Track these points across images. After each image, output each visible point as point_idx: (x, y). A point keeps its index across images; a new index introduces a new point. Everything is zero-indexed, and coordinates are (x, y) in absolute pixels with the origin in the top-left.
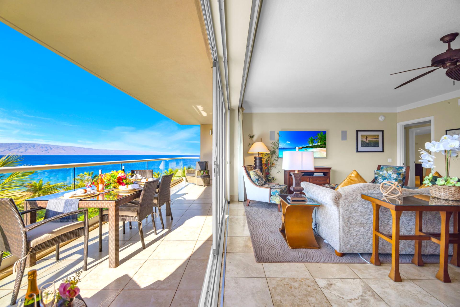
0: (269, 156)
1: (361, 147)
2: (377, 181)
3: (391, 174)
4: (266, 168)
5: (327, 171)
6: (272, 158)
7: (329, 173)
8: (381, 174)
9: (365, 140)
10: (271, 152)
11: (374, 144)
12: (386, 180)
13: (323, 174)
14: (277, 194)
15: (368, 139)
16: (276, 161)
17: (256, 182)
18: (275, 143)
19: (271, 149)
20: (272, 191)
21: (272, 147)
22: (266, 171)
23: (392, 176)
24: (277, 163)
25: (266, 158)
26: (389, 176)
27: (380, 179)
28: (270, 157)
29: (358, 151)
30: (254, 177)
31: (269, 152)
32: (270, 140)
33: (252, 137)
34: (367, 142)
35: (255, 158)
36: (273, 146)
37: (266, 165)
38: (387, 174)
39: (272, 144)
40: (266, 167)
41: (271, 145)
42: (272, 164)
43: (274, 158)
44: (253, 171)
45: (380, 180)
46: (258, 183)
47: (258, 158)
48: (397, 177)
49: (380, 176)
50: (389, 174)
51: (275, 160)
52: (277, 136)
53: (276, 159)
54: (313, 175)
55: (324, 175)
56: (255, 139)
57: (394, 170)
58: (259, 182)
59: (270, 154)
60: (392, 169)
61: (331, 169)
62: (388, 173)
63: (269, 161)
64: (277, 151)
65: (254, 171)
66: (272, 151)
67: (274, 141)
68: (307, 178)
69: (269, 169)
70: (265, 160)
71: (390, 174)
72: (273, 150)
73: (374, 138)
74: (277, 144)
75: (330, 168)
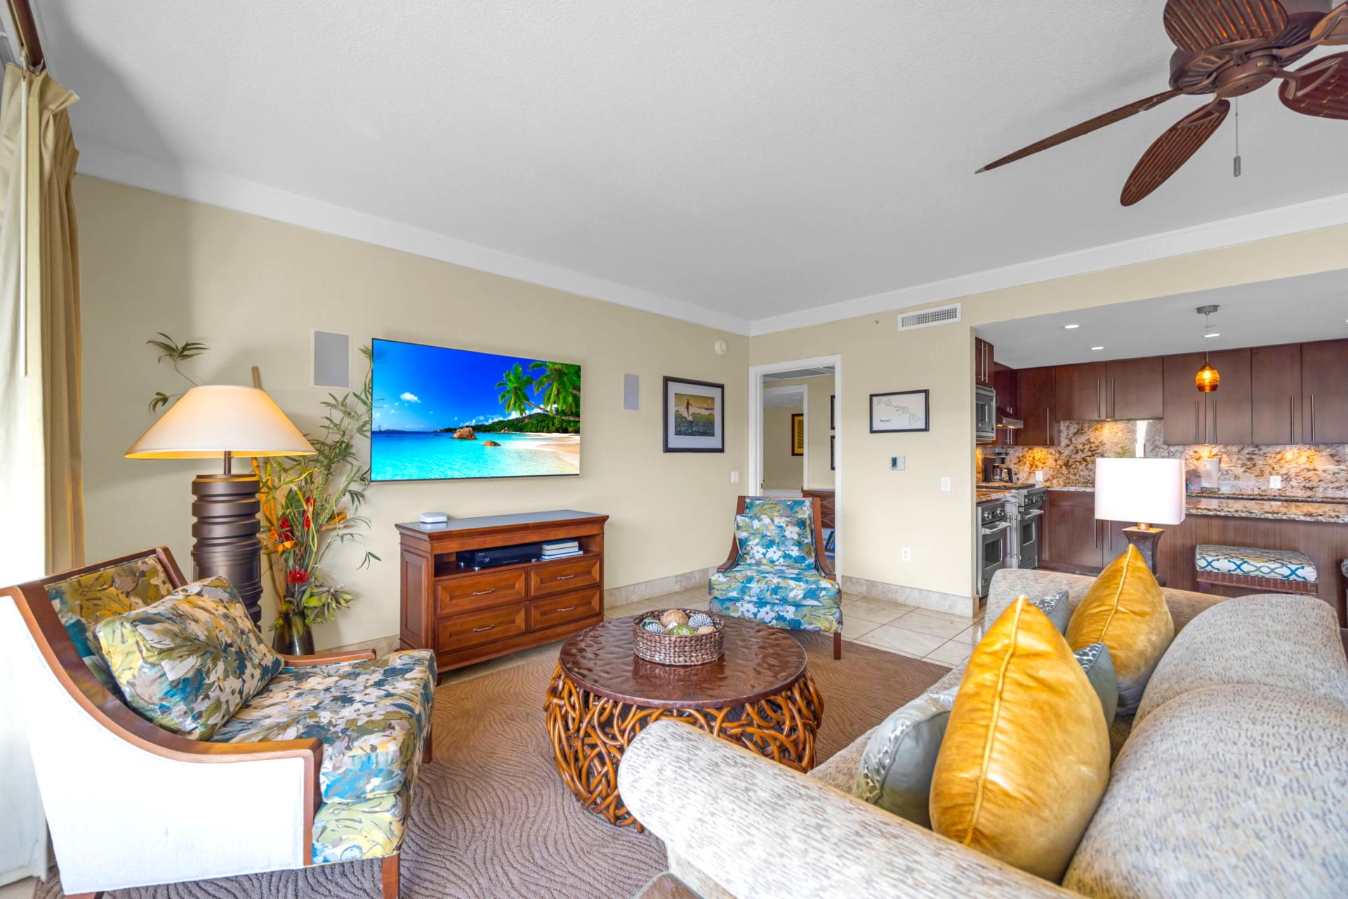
0: (311, 475)
1: (676, 434)
2: (748, 554)
3: (784, 525)
4: (288, 544)
5: (592, 530)
6: (326, 481)
7: (598, 539)
8: (757, 529)
9: (685, 414)
10: (320, 452)
11: (704, 426)
12: (775, 548)
13: (576, 544)
14: (376, 781)
15: (692, 410)
16: (356, 496)
17: (165, 710)
18: (351, 398)
19: (321, 435)
20: (327, 766)
21: (327, 423)
22: (291, 562)
23: (787, 534)
24: (364, 510)
25: (291, 482)
26: (779, 534)
27: (757, 544)
28: (319, 480)
29: (667, 450)
30: (151, 673)
31: (312, 452)
32: (318, 381)
33: (181, 352)
34: (690, 418)
35: (200, 487)
36: (337, 416)
37: (287, 528)
38: (773, 527)
39: (329, 404)
40: (287, 539)
41: (326, 411)
42: (332, 518)
43: (342, 486)
44: (135, 622)
45: (756, 550)
46: (198, 717)
47: (219, 488)
48: (799, 535)
49: (754, 534)
50: (779, 527)
51: (348, 495)
52: (358, 367)
53: (354, 487)
54: (539, 555)
55: (580, 549)
56: (205, 362)
57: (781, 511)
58: (202, 706)
59: (317, 461)
60: (777, 509)
61: (607, 522)
62: (776, 523)
63: (308, 501)
64: (361, 444)
65: (148, 620)
66: (329, 442)
67: (339, 392)
68: (516, 573)
69: (307, 549)
70: (281, 495)
71: (781, 527)
72: (337, 437)
73: (705, 406)
74: (361, 409)
75: (602, 520)
